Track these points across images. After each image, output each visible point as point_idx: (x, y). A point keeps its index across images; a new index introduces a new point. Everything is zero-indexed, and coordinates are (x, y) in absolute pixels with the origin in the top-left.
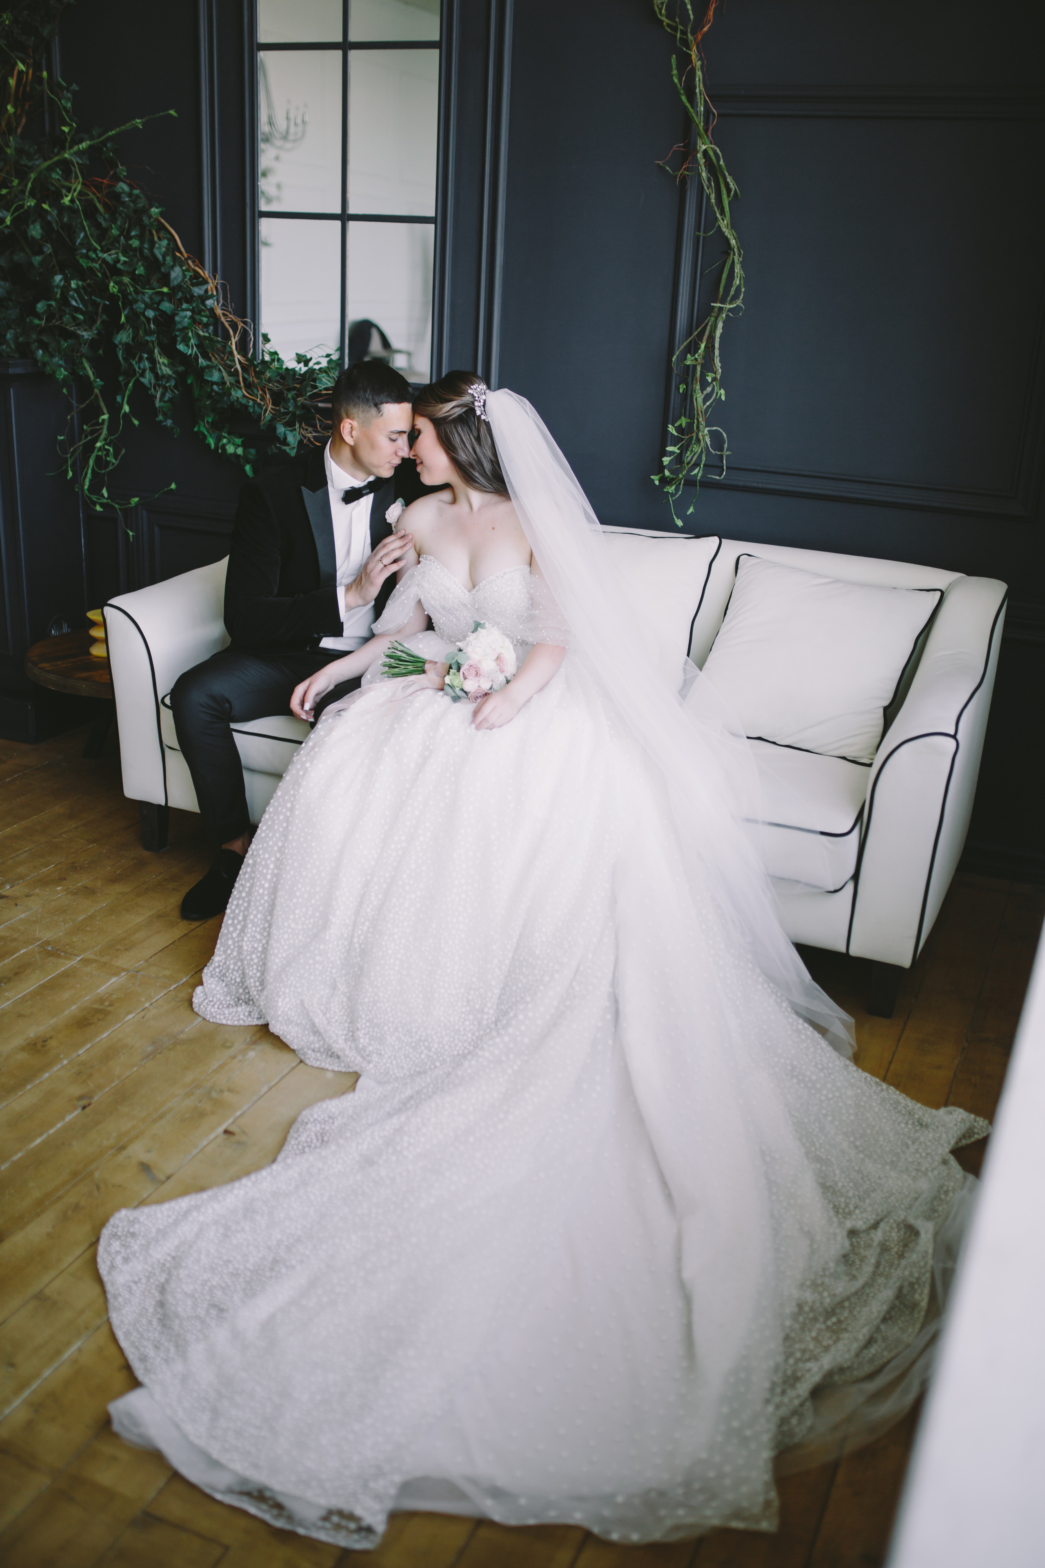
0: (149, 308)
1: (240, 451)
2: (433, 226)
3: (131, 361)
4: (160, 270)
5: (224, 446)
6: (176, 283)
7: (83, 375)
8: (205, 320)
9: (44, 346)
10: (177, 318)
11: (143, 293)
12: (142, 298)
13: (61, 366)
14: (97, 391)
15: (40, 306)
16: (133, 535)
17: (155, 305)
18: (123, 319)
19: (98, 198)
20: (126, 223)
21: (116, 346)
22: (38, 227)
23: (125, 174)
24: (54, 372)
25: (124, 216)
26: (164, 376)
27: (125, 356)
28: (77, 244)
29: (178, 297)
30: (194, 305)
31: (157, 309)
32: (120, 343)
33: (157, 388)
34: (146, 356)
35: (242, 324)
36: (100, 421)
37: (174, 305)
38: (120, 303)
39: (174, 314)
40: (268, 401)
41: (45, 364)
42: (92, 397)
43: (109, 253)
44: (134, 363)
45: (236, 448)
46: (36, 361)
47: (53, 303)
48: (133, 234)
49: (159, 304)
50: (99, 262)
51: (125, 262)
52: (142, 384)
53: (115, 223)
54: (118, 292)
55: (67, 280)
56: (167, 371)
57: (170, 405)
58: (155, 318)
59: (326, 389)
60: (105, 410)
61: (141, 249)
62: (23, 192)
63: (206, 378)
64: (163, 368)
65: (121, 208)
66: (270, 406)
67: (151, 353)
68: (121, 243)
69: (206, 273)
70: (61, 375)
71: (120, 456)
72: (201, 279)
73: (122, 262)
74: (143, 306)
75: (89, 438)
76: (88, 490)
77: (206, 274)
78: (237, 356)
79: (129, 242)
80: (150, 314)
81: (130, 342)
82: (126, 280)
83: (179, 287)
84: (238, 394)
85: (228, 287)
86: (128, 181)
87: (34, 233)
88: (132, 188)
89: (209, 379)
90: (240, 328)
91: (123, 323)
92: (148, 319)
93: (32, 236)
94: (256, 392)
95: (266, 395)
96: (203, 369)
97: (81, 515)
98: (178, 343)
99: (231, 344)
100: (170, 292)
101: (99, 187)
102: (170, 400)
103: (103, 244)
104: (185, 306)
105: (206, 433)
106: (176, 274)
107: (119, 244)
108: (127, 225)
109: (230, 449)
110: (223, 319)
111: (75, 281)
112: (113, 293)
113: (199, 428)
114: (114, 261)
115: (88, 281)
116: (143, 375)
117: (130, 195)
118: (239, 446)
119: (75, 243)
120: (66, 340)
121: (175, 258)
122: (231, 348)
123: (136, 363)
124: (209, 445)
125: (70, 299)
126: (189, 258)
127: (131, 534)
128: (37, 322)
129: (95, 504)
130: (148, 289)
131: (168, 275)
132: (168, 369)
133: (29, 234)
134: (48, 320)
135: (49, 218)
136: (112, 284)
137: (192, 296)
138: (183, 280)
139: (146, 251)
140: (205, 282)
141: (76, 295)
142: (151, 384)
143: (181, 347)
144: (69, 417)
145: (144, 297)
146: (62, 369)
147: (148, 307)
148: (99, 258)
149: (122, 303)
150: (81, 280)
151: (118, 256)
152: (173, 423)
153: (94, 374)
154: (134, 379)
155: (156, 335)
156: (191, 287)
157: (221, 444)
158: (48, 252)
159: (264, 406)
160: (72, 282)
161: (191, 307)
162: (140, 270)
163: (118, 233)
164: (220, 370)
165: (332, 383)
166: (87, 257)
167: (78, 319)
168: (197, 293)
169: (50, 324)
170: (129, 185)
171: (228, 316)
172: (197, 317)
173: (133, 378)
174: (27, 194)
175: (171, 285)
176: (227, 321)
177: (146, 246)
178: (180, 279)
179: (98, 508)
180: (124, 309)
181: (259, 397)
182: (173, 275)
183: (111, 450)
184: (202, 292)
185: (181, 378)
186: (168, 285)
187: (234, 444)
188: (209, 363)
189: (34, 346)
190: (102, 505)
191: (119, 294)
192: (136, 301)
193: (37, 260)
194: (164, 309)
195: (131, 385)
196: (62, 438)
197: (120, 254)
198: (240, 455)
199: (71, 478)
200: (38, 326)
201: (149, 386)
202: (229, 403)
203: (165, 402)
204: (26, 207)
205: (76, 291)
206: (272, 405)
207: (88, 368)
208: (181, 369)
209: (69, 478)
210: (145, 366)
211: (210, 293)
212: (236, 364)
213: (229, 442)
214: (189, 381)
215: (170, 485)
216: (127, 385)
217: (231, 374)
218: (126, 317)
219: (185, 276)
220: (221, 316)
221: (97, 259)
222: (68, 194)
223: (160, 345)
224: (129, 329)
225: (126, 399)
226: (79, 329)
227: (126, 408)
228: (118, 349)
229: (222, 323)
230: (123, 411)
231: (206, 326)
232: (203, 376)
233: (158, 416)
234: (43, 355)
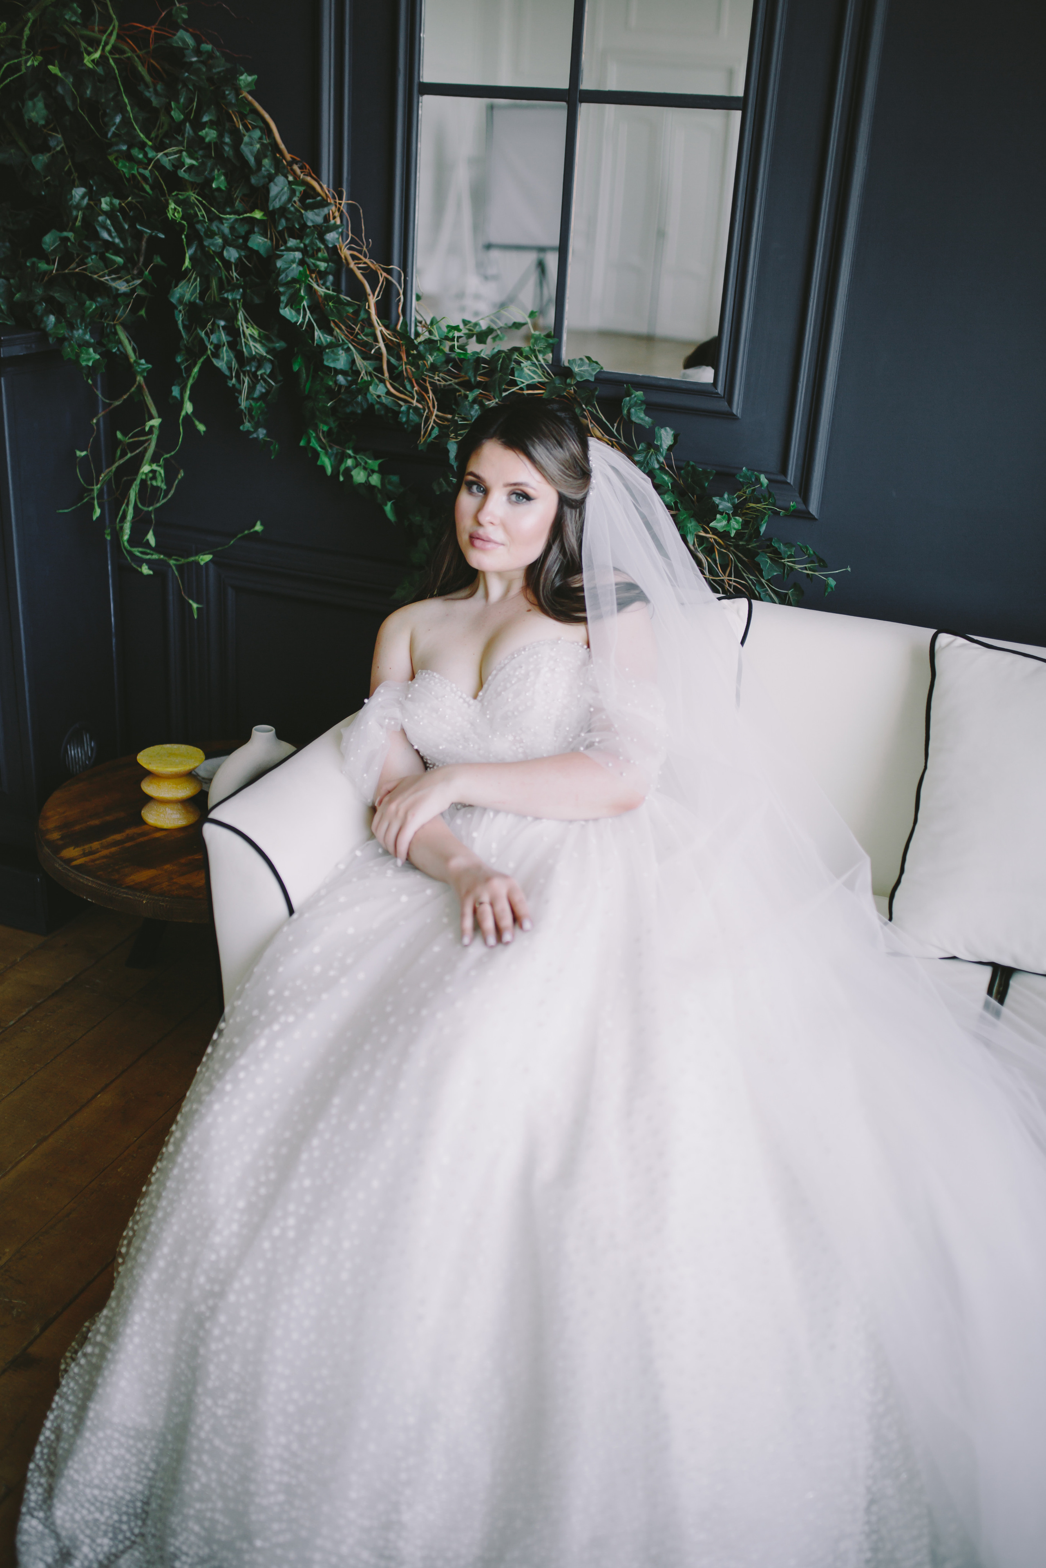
0: (230, 246)
1: (375, 480)
2: (738, 113)
3: (199, 331)
4: (248, 180)
5: (348, 471)
6: (277, 204)
7: (118, 353)
8: (323, 266)
9: (58, 309)
10: (279, 264)
11: (221, 220)
12: (218, 228)
13: (87, 344)
14: (140, 379)
15: (49, 241)
16: (198, 608)
17: (241, 241)
18: (187, 263)
19: (138, 56)
20: (192, 101)
21: (175, 307)
22: (40, 105)
23: (185, 16)
24: (78, 356)
25: (191, 87)
26: (253, 358)
27: (186, 323)
28: (110, 135)
29: (280, 228)
30: (307, 242)
31: (244, 247)
32: (180, 300)
33: (242, 376)
34: (222, 323)
35: (384, 274)
36: (147, 429)
37: (271, 239)
38: (183, 237)
39: (273, 256)
40: (430, 405)
41: (62, 340)
42: (133, 389)
43: (166, 151)
44: (203, 334)
45: (369, 475)
46: (44, 334)
47: (70, 235)
48: (205, 119)
49: (246, 238)
50: (150, 168)
51: (191, 167)
52: (218, 370)
53: (177, 101)
54: (182, 218)
55: (94, 197)
56: (258, 349)
57: (263, 405)
58: (239, 259)
59: (530, 387)
60: (154, 411)
61: (218, 145)
62: (15, 45)
63: (326, 363)
64: (251, 343)
65: (186, 74)
66: (435, 412)
67: (231, 319)
68: (186, 135)
69: (325, 186)
70: (88, 360)
71: (176, 482)
72: (319, 198)
73: (186, 166)
74: (220, 241)
75: (129, 455)
76: (129, 541)
77: (323, 187)
78: (379, 328)
79: (200, 133)
80: (232, 254)
81: (198, 301)
82: (193, 196)
83: (283, 210)
84: (378, 391)
85: (361, 211)
86: (191, 30)
87: (33, 114)
88: (198, 41)
89: (332, 365)
90: (381, 280)
91: (187, 268)
92: (227, 264)
93: (30, 121)
94: (408, 387)
95: (427, 393)
96: (321, 349)
97: (110, 567)
98: (282, 305)
99: (369, 307)
100: (265, 218)
101: (141, 40)
102: (263, 397)
103: (153, 135)
104: (292, 243)
105: (319, 449)
106: (279, 189)
107: (183, 136)
108: (195, 104)
109: (359, 476)
110: (352, 265)
111: (108, 199)
112: (174, 221)
113: (309, 441)
114: (173, 165)
115: (130, 198)
116: (216, 355)
117: (198, 52)
118: (373, 471)
119: (107, 134)
120: (92, 299)
121: (277, 164)
122: (368, 313)
123: (206, 334)
124: (323, 468)
125: (98, 229)
126: (294, 162)
127: (195, 606)
128: (43, 266)
129: (140, 561)
130: (230, 214)
131: (265, 190)
132: (258, 346)
133: (26, 118)
134: (63, 265)
135: (60, 90)
136: (172, 206)
137: (304, 226)
138: (290, 200)
139: (227, 148)
140: (324, 204)
141: (108, 222)
142: (230, 368)
143: (287, 312)
144: (95, 421)
145: (222, 227)
146: (91, 350)
147: (227, 243)
148: (150, 160)
149: (186, 236)
150: (116, 198)
151: (180, 157)
152: (267, 435)
153: (134, 350)
154: (202, 360)
155: (241, 290)
156: (303, 212)
157: (342, 468)
158: (58, 149)
159: (424, 410)
160: (103, 200)
161: (302, 245)
162: (219, 182)
163: (182, 117)
164: (348, 349)
165: (539, 376)
166: (129, 157)
167: (114, 262)
168: (312, 221)
169: (66, 271)
170: (194, 36)
171: (359, 259)
172: (311, 261)
173: (199, 358)
174: (24, 46)
175: (271, 208)
176: (359, 268)
177: (227, 140)
178: (285, 198)
179: (145, 570)
180: (189, 245)
181: (416, 397)
182: (274, 190)
183: (162, 472)
184: (319, 220)
185: (282, 360)
186: (264, 208)
187: (365, 469)
188: (329, 339)
189: (40, 308)
190: (151, 564)
191: (185, 223)
192: (211, 234)
193: (40, 161)
194: (255, 248)
195: (196, 370)
196: (84, 453)
197: (184, 153)
198: (374, 487)
199: (97, 518)
200: (45, 273)
201: (227, 373)
202: (365, 406)
203: (256, 400)
204: (24, 70)
205: (110, 215)
206: (438, 410)
207: (126, 342)
208: (280, 345)
209: (94, 518)
210: (219, 340)
211: (332, 222)
212: (376, 340)
213: (357, 465)
214: (296, 368)
215: (254, 526)
216: (189, 369)
217: (365, 357)
218: (190, 259)
219: (293, 192)
220: (350, 259)
221: (146, 161)
222: (90, 49)
223: (247, 307)
224: (195, 279)
225: (188, 392)
226: (113, 280)
227: (188, 407)
228: (176, 312)
229: (351, 272)
230: (183, 413)
231: (322, 275)
232: (323, 360)
233: (243, 423)
234: (55, 324)
